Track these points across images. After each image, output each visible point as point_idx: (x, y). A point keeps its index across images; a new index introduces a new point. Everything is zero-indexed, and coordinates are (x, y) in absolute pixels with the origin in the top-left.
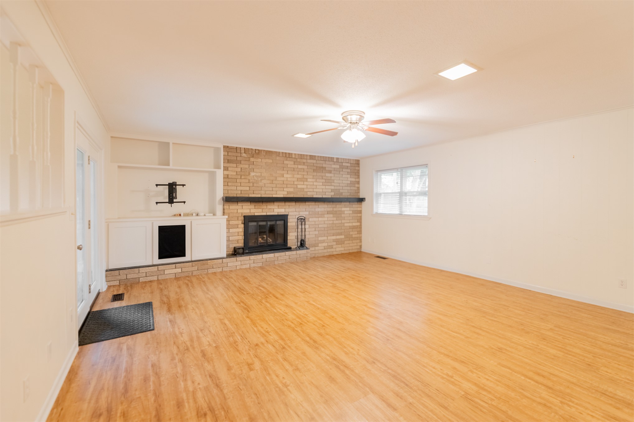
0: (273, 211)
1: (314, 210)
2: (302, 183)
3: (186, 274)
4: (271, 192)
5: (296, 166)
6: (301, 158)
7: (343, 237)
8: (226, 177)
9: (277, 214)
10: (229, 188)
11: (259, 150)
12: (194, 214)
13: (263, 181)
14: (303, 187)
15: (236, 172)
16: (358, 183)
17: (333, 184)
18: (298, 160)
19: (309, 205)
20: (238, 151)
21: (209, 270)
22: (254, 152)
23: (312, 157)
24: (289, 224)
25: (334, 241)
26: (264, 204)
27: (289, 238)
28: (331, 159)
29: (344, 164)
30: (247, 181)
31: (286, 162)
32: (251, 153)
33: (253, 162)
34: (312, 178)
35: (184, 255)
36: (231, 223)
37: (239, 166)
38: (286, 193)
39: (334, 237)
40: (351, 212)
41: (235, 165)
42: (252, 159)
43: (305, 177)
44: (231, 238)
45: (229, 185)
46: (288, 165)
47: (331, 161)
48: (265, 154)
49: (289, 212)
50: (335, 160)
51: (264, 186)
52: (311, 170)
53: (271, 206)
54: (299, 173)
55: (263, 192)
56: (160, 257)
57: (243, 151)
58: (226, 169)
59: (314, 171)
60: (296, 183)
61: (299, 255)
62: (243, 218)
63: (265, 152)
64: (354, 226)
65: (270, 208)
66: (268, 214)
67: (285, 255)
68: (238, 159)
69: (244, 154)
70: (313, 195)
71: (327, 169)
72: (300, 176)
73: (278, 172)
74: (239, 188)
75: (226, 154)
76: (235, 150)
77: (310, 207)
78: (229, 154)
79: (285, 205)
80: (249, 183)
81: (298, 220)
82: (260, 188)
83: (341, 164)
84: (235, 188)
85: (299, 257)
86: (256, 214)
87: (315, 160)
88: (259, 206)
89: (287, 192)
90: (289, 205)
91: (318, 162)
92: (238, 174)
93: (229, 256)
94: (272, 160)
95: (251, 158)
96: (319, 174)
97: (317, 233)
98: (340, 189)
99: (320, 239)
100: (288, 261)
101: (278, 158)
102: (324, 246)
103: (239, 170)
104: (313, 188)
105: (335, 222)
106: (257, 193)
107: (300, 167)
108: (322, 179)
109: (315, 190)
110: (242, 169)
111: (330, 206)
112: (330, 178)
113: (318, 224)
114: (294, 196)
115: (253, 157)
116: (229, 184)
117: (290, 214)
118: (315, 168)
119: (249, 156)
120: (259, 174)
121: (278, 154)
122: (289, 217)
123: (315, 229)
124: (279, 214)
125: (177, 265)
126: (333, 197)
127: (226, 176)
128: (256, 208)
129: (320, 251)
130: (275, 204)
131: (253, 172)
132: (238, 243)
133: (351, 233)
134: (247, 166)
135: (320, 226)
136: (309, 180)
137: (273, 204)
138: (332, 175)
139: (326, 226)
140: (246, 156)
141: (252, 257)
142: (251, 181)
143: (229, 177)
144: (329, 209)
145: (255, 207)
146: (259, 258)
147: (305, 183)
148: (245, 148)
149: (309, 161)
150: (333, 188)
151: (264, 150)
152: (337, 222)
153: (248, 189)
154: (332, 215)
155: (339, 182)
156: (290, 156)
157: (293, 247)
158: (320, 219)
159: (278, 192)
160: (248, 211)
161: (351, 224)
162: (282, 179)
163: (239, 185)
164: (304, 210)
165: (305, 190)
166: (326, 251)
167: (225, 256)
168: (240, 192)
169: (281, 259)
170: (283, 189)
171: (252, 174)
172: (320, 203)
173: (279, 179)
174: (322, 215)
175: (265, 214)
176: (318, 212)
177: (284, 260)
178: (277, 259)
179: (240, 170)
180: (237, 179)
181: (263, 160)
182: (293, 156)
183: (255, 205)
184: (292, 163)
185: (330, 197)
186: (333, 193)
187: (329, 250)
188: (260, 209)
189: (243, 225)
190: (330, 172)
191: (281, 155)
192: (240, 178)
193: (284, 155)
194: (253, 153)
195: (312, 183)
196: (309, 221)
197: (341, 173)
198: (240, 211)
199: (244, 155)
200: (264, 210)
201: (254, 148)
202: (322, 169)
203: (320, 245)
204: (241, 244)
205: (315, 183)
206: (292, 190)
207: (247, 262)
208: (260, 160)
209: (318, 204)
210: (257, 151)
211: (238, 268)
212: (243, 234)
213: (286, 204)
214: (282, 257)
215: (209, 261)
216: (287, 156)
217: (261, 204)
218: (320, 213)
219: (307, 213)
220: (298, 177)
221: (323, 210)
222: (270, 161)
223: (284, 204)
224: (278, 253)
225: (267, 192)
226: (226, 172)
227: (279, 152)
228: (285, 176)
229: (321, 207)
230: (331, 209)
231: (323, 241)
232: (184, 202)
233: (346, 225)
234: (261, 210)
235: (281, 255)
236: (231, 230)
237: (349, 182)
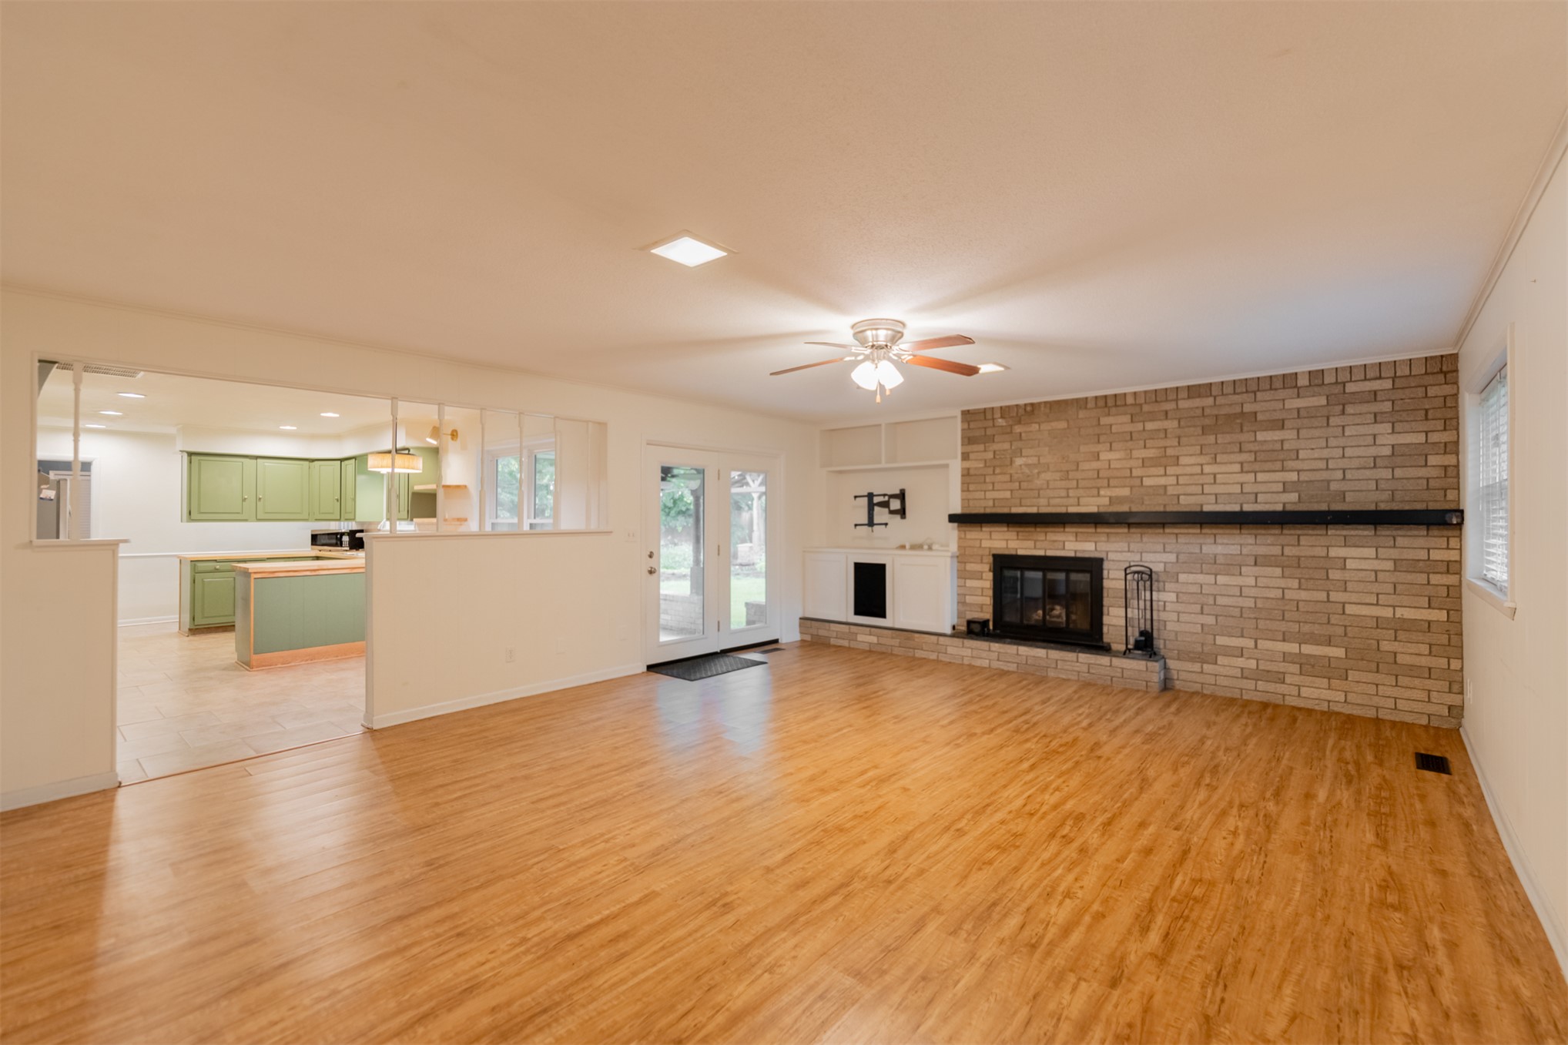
0: (1061, 547)
1: (1198, 551)
2: (1161, 471)
3: (883, 649)
4: (1065, 501)
5: (1140, 426)
6: (1156, 401)
7: (1339, 652)
8: (966, 474)
9: (1072, 554)
10: (970, 496)
11: (1032, 405)
12: (926, 547)
13: (1043, 475)
14: (1162, 481)
15: (983, 462)
16: (1453, 448)
17: (1290, 464)
18: (1146, 408)
19: (1177, 534)
20: (989, 416)
21: (916, 651)
22: (1021, 411)
23: (1193, 391)
24: (1106, 583)
25: (1286, 657)
26: (1038, 529)
27: (1106, 620)
28: (1289, 381)
29: (1351, 388)
30: (1007, 478)
31: (1105, 421)
32: (1015, 414)
33: (1020, 434)
34: (1199, 452)
35: (883, 615)
36: (970, 567)
37: (991, 448)
38: (1106, 501)
39: (1292, 648)
40: (1389, 565)
41: (981, 447)
42: (1018, 429)
43: (1170, 452)
44: (969, 599)
45: (971, 489)
46: (1113, 427)
47: (1284, 388)
48: (1048, 411)
49: (1107, 552)
50: (1303, 381)
51: (1045, 486)
52: (1192, 429)
53: (1059, 534)
54: (1149, 443)
55: (1043, 501)
56: (857, 612)
57: (997, 415)
58: (965, 457)
59: (1205, 430)
60: (1135, 473)
61: (1120, 670)
62: (991, 559)
63: (1048, 405)
64: (1404, 620)
65: (1055, 538)
66: (1050, 553)
67: (1077, 662)
68: (989, 432)
69: (1000, 420)
70: (1202, 506)
71: (1260, 417)
72: (1153, 451)
73: (1083, 449)
74: (990, 495)
75: (966, 426)
76: (982, 415)
77: (1181, 539)
78: (971, 427)
79: (1096, 532)
80: (1011, 481)
81: (1126, 575)
82: (1037, 492)
83: (1338, 389)
84: (980, 495)
85: (1120, 675)
86: (1020, 552)
87: (1211, 395)
88: (1027, 534)
89: (1110, 498)
90: (1108, 534)
91: (1220, 400)
92: (987, 465)
93: (956, 634)
94: (1068, 421)
95: (1016, 427)
96: (1228, 438)
97: (1211, 620)
98: (1328, 482)
99: (1220, 640)
100: (1084, 677)
101: (1082, 414)
102: (1242, 669)
103: (990, 455)
104: (1201, 482)
105: (1289, 594)
106: (1028, 504)
107: (1150, 426)
108: (1241, 451)
109: (1207, 489)
110: (997, 453)
111: (1270, 540)
112: (1278, 446)
113: (1215, 596)
114: (1130, 508)
115: (1019, 422)
116: (972, 487)
117: (1111, 556)
118: (1207, 421)
119: (1011, 423)
120: (1034, 460)
121: (1081, 403)
122: (1106, 565)
123: (1202, 608)
124: (1079, 555)
125: (873, 630)
126: (1289, 508)
127: (965, 472)
128: (1020, 537)
129: (1221, 681)
130: (1067, 530)
131: (1021, 456)
132: (982, 611)
133: (1386, 646)
134: (1007, 446)
135: (1220, 600)
136: (1183, 460)
137: (1062, 530)
138: (1288, 434)
139: (1250, 603)
140: (1004, 424)
141: (996, 646)
142: (1015, 477)
143: (972, 472)
144: (1262, 550)
145: (1018, 535)
146: (1009, 651)
147: (1171, 470)
148: (1001, 407)
149: (1183, 404)
150: (1293, 476)
151: (1045, 403)
152: (1304, 595)
153: (1008, 494)
154: (1278, 571)
155: (1326, 453)
156: (1119, 403)
157: (1114, 647)
158: (1221, 579)
159: (1083, 501)
160: (1002, 544)
161: (1388, 613)
162: (1095, 465)
163: (991, 488)
164: (1160, 547)
165: (1171, 491)
166: (1249, 684)
167: (948, 631)
168: (991, 503)
169: (1066, 667)
170: (1099, 493)
171: (1019, 461)
172: (1222, 528)
173: (1084, 466)
174: (1233, 566)
175: (1041, 553)
176: (1215, 556)
177: (1075, 673)
178: (1054, 665)
179: (992, 456)
180: (985, 475)
181: (1044, 426)
182: (1130, 400)
183: (1018, 532)
184: (1127, 418)
185: (1279, 508)
186: (1293, 497)
187: (1261, 685)
188: (1029, 542)
189: (991, 575)
190: (1280, 425)
191: (1091, 405)
192: (992, 473)
193: (1101, 403)
194: (1019, 415)
195: (1198, 469)
196: (1177, 581)
197: (1333, 421)
198: (986, 544)
199: (1001, 422)
200: (1039, 544)
201: (1021, 402)
202: (1238, 421)
203: (1221, 660)
204: (987, 614)
205: (1207, 469)
206: (1126, 492)
207: (984, 655)
208: (1037, 426)
209: (1214, 531)
210: (1029, 408)
211: (966, 661)
212: (991, 593)
213: (1099, 530)
214: (1069, 663)
215: (917, 635)
216: (1110, 402)
217: (1033, 529)
218: (1220, 560)
219: (1172, 558)
220: (1143, 456)
221: (1234, 550)
222: (1063, 425)
223: (1093, 530)
224: (1057, 652)
225: (1053, 502)
226: (967, 464)
227: (1087, 398)
228: (1103, 456)
229: (1225, 541)
230: (1277, 550)
231: (1241, 652)
232: (886, 524)
233: (1350, 609)
234: (1030, 544)
235: (1066, 659)
236: (970, 583)
237: (1387, 451)
